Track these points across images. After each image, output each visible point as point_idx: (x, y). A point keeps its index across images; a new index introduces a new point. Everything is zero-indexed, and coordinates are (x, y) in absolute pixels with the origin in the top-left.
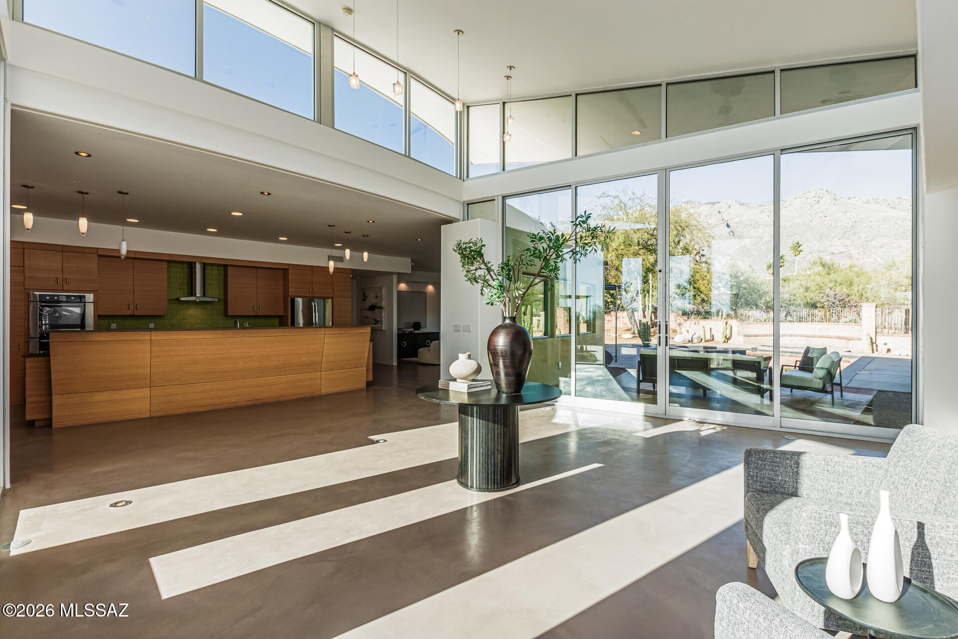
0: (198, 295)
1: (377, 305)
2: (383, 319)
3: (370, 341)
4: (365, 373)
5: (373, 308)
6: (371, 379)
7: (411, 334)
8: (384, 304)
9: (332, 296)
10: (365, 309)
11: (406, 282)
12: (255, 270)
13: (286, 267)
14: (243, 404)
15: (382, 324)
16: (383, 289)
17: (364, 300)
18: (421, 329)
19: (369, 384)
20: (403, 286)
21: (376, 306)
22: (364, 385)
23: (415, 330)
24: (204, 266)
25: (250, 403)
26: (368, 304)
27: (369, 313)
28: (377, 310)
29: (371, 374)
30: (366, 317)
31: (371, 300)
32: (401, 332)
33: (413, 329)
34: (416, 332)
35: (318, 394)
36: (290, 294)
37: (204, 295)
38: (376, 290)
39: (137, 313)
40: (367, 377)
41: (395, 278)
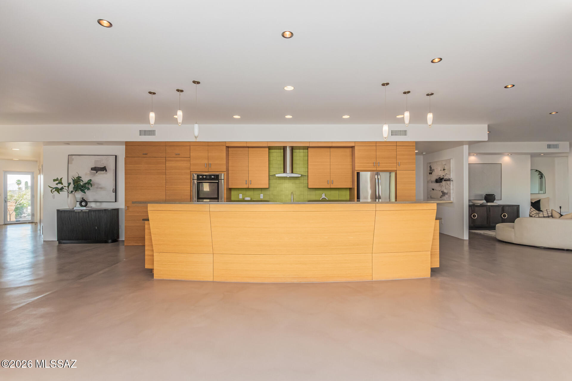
0: (288, 172)
1: (445, 178)
2: (452, 191)
3: (436, 219)
4: (430, 259)
5: (439, 180)
6: (437, 265)
7: (482, 206)
8: (452, 176)
9: (395, 169)
10: (432, 182)
11: (478, 154)
12: (328, 149)
13: (353, 145)
14: (289, 281)
15: (450, 196)
16: (451, 160)
17: (431, 173)
18: (495, 201)
19: (434, 271)
20: (473, 159)
21: (443, 178)
22: (428, 274)
23: (487, 202)
24: (292, 148)
25: (295, 281)
26: (435, 176)
27: (436, 186)
28: (444, 183)
29: (437, 259)
30: (433, 189)
31: (438, 173)
32: (471, 204)
33: (485, 201)
34: (489, 204)
35: (369, 279)
36: (356, 169)
37: (292, 172)
38: (444, 164)
39: (251, 187)
40: (431, 263)
41: (466, 148)
